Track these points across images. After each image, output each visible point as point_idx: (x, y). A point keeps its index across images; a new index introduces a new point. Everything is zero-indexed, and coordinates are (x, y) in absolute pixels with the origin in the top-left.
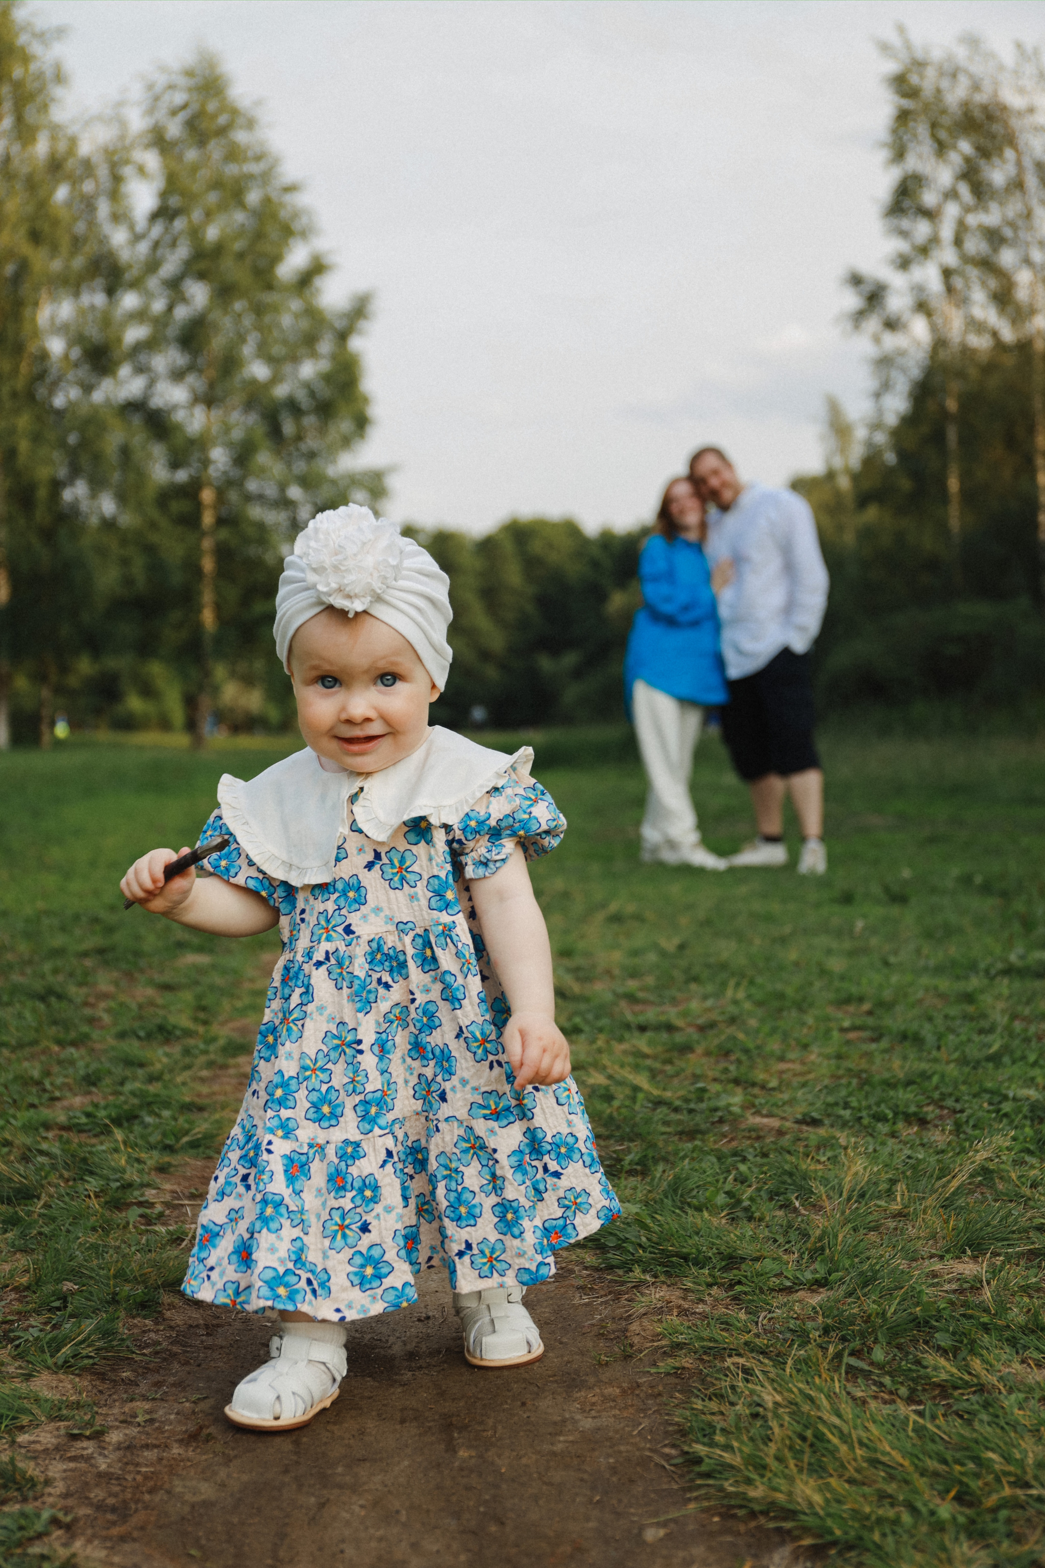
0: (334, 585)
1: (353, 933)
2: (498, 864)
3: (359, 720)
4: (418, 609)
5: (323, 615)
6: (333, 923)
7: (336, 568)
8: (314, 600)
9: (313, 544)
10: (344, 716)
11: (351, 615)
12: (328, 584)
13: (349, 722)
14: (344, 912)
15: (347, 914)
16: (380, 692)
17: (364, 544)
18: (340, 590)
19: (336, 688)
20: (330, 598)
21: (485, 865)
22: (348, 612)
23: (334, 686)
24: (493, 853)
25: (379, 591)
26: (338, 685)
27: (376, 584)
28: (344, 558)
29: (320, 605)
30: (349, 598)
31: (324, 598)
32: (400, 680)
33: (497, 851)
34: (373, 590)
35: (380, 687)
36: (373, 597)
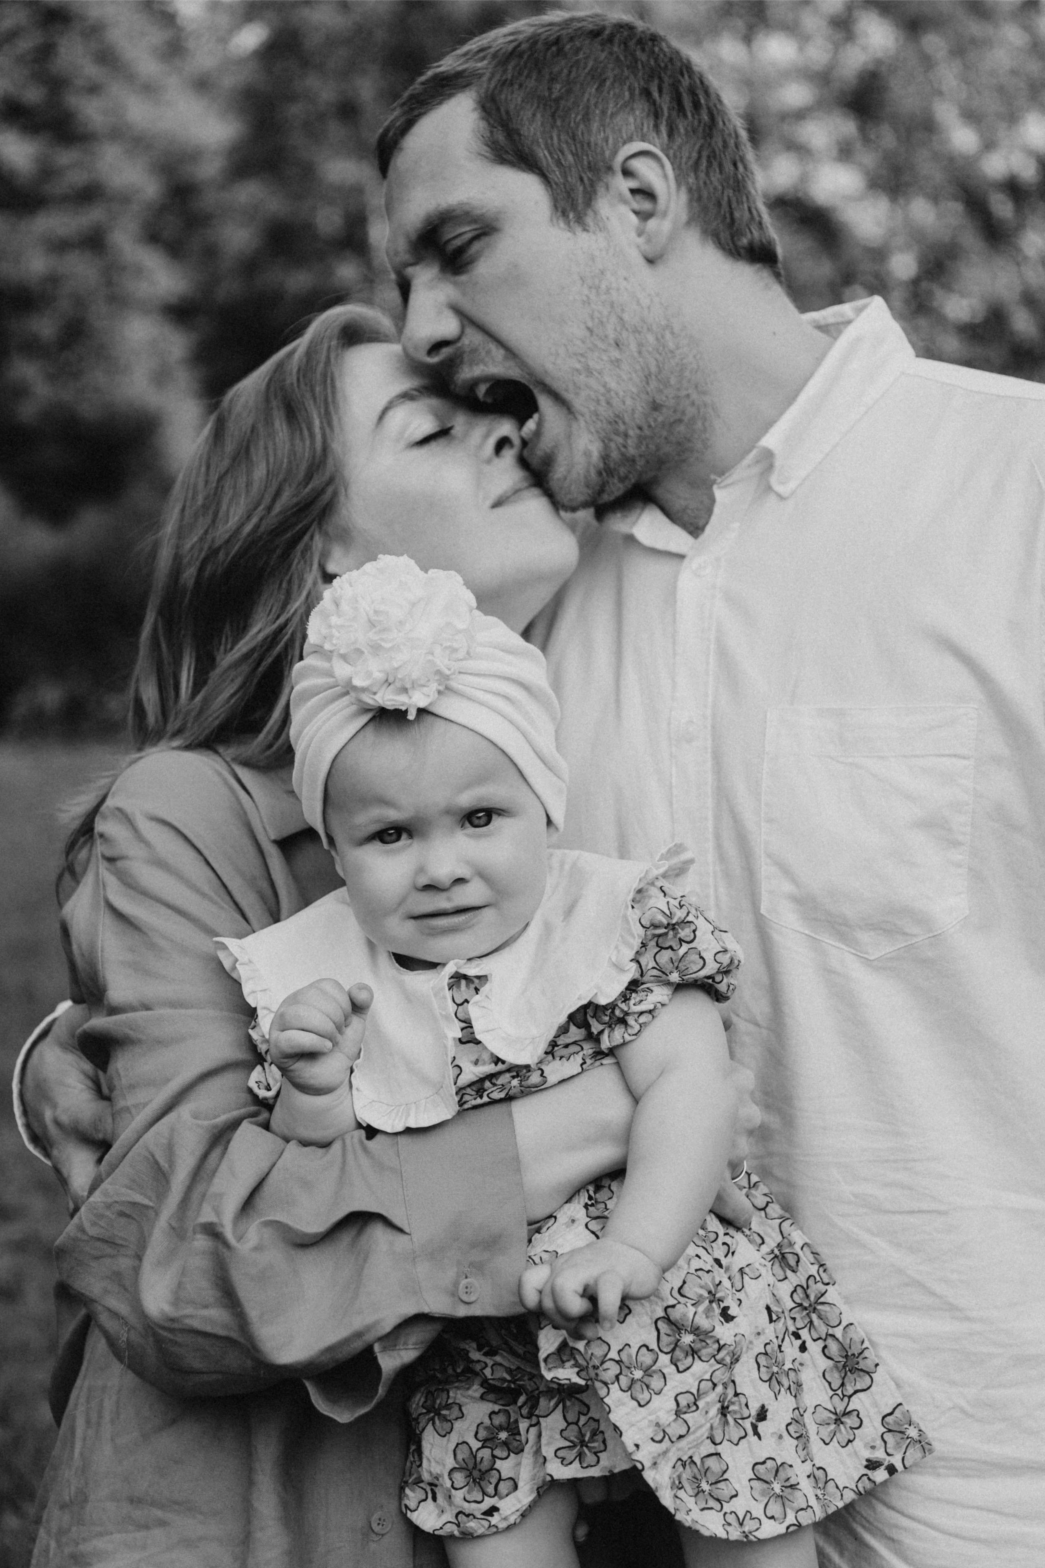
0: (379, 676)
3: (447, 882)
4: (506, 698)
5: (370, 730)
8: (354, 708)
9: (334, 620)
10: (423, 881)
11: (411, 716)
12: (369, 674)
13: (430, 887)
16: (469, 836)
17: (414, 605)
18: (387, 683)
19: (404, 841)
20: (377, 697)
21: (623, 1021)
22: (406, 711)
23: (398, 839)
24: (632, 1002)
25: (448, 672)
26: (404, 836)
27: (442, 662)
28: (385, 630)
29: (368, 710)
30: (405, 690)
31: (368, 699)
32: (499, 815)
33: (638, 999)
34: (439, 672)
35: (471, 830)
36: (434, 686)
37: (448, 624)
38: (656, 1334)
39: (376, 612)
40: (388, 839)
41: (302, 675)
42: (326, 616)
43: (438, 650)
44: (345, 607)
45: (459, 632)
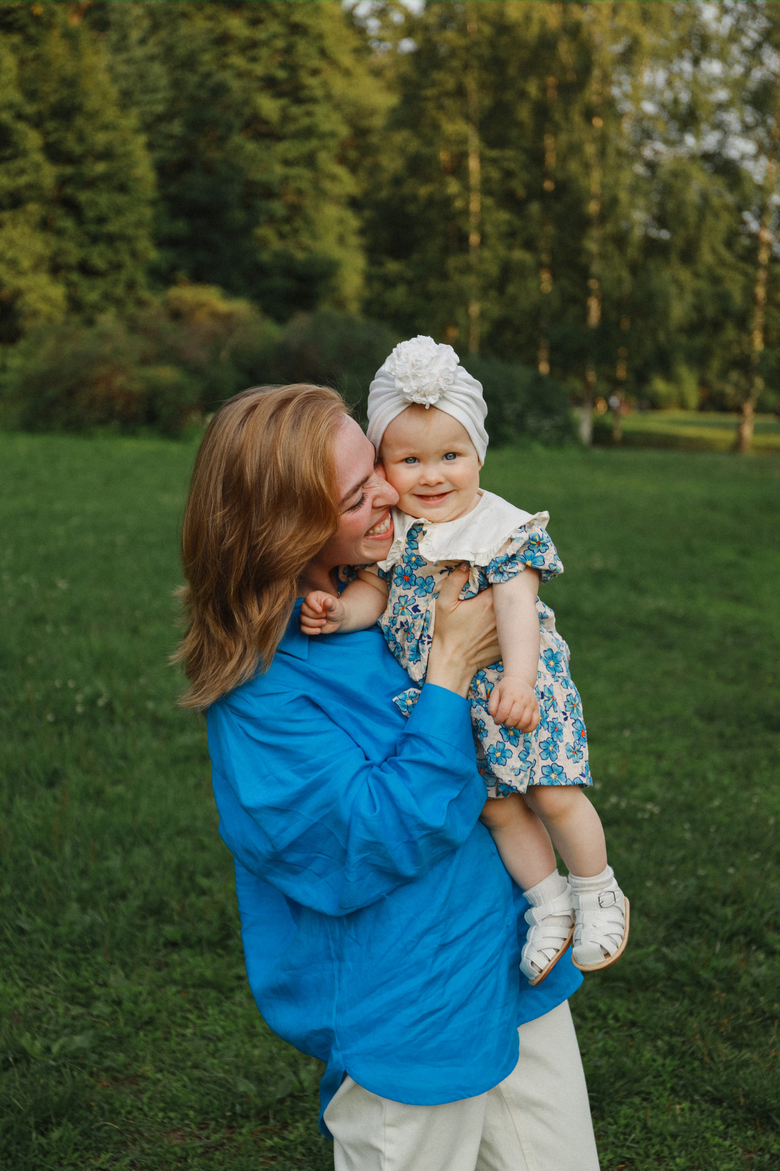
0: (415, 388)
1: (419, 611)
2: (510, 575)
3: (434, 484)
4: (468, 404)
5: (408, 410)
7: (415, 376)
8: (401, 402)
9: (397, 362)
10: (423, 482)
11: (427, 407)
12: (411, 387)
13: (426, 485)
15: (417, 598)
16: (445, 463)
17: (432, 358)
18: (417, 392)
19: (416, 464)
20: (413, 398)
21: (502, 573)
22: (425, 405)
23: (414, 462)
24: (508, 567)
25: (445, 390)
26: (417, 461)
27: (443, 385)
28: (420, 368)
29: (407, 403)
30: (425, 396)
31: (409, 398)
32: (459, 455)
33: (511, 566)
34: (441, 389)
35: (446, 461)
36: (438, 395)
37: (447, 369)
38: (501, 736)
39: (416, 360)
40: (409, 461)
41: (375, 386)
42: (393, 360)
43: (441, 380)
44: (402, 357)
45: (451, 372)
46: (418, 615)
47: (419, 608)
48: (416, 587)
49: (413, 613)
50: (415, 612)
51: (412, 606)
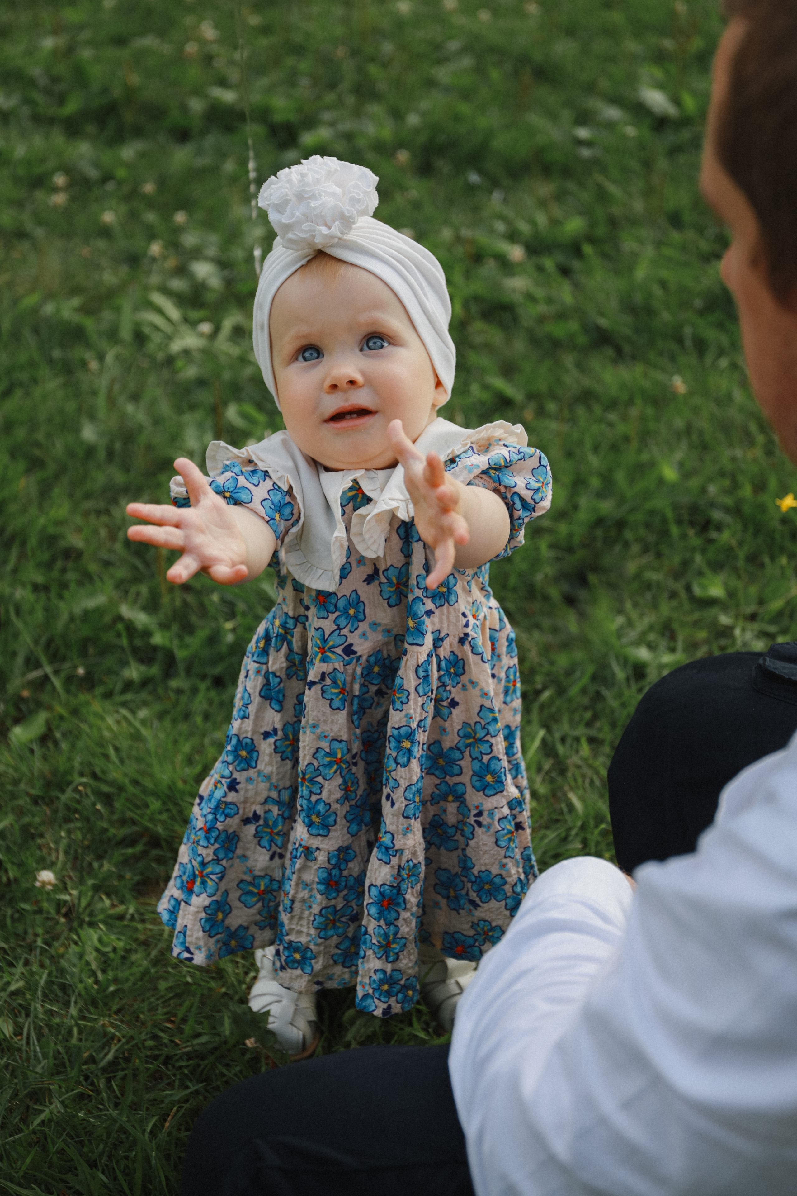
3: (344, 381)
6: (331, 643)
10: (328, 382)
13: (333, 388)
14: (345, 632)
15: (348, 634)
46: (352, 660)
47: (354, 648)
48: (337, 613)
49: (346, 658)
50: (348, 656)
51: (343, 647)
